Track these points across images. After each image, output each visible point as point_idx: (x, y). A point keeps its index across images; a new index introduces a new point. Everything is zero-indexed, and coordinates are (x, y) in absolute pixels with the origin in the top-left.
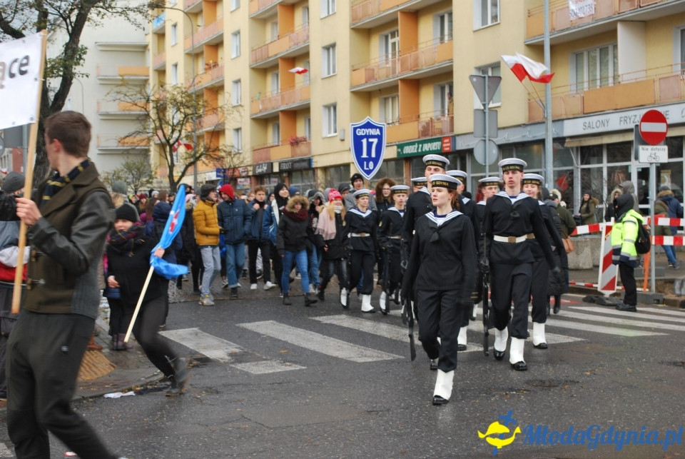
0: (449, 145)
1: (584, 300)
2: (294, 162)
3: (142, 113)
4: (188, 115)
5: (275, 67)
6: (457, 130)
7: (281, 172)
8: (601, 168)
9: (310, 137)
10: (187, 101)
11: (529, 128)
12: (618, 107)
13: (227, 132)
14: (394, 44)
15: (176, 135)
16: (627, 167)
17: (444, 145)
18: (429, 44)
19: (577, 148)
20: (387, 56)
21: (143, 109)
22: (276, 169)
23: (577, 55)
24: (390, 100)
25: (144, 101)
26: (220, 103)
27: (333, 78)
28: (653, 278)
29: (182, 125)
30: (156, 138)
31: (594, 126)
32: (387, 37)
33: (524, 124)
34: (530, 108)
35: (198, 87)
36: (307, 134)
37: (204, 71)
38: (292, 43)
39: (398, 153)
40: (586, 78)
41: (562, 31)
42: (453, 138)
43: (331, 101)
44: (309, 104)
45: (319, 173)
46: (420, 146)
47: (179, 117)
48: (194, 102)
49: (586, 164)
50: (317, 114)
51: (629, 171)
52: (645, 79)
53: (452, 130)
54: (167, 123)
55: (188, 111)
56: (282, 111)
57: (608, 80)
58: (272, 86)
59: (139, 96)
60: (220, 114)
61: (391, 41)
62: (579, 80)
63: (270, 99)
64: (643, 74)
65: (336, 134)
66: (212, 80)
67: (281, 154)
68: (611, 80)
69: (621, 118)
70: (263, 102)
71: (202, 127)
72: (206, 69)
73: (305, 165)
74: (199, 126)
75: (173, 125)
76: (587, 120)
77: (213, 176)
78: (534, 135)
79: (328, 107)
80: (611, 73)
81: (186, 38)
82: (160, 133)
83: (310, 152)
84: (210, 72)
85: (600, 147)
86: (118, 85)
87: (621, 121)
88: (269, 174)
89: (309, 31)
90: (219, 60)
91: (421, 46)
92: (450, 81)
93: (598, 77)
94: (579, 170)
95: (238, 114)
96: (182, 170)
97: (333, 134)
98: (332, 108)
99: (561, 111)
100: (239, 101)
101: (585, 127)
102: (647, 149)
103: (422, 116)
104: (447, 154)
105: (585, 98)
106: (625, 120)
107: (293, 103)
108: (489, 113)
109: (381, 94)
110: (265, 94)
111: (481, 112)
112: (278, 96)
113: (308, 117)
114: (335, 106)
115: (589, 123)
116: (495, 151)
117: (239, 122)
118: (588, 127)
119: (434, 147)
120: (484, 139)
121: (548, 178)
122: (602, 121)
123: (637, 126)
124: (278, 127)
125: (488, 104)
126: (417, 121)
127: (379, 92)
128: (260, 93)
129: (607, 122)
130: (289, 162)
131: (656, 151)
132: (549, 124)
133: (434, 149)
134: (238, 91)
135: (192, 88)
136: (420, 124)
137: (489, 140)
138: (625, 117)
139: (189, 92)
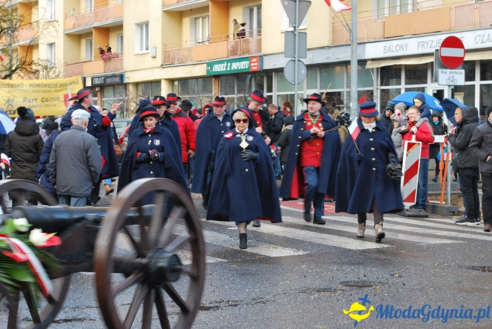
0: (256, 64)
2: (106, 77)
6: (265, 50)
7: (93, 87)
8: (400, 89)
9: (122, 54)
11: (333, 50)
12: (417, 33)
13: (41, 46)
16: (423, 89)
17: (252, 64)
19: (378, 68)
22: (89, 84)
24: (201, 19)
26: (34, 18)
31: (394, 50)
33: (328, 47)
34: (334, 31)
35: (13, 2)
36: (119, 51)
39: (208, 71)
40: (387, 5)
42: (261, 58)
43: (144, 20)
44: (122, 21)
45: (131, 88)
46: (229, 64)
48: (10, 17)
49: (385, 85)
50: (130, 31)
52: (442, 7)
53: (260, 50)
56: (96, 28)
57: (407, 7)
58: (86, 4)
60: (36, 29)
62: (381, 6)
63: (83, 15)
65: (147, 51)
67: (96, 69)
68: (410, 7)
69: (419, 42)
70: (77, 18)
73: (117, 80)
74: (15, 40)
76: (387, 44)
78: (338, 57)
79: (140, 25)
80: (410, 1)
83: (122, 68)
87: (419, 46)
92: (258, 3)
93: (398, 4)
94: (379, 90)
95: (54, 29)
97: (145, 51)
98: (144, 26)
99: (362, 34)
100: (53, 17)
101: (385, 51)
102: (446, 73)
103: (231, 36)
104: (254, 73)
105: (385, 23)
106: (423, 45)
107: (107, 20)
108: (299, 35)
109: (192, 14)
110: (79, 10)
111: (292, 34)
112: (91, 13)
113: (120, 34)
114: (147, 24)
115: (389, 47)
116: (304, 71)
117: (54, 37)
118: (388, 50)
119: (242, 66)
120: (293, 59)
121: (354, 97)
122: (401, 45)
123: (437, 50)
124: (91, 43)
125: (299, 27)
126: (226, 40)
127: (190, 12)
128: (73, 10)
129: (406, 47)
130: (101, 77)
131: (454, 75)
132: (354, 47)
133: (242, 68)
134: (52, 7)
135: (8, 3)
136: (229, 44)
137: (299, 60)
138: (423, 42)
139: (6, 6)
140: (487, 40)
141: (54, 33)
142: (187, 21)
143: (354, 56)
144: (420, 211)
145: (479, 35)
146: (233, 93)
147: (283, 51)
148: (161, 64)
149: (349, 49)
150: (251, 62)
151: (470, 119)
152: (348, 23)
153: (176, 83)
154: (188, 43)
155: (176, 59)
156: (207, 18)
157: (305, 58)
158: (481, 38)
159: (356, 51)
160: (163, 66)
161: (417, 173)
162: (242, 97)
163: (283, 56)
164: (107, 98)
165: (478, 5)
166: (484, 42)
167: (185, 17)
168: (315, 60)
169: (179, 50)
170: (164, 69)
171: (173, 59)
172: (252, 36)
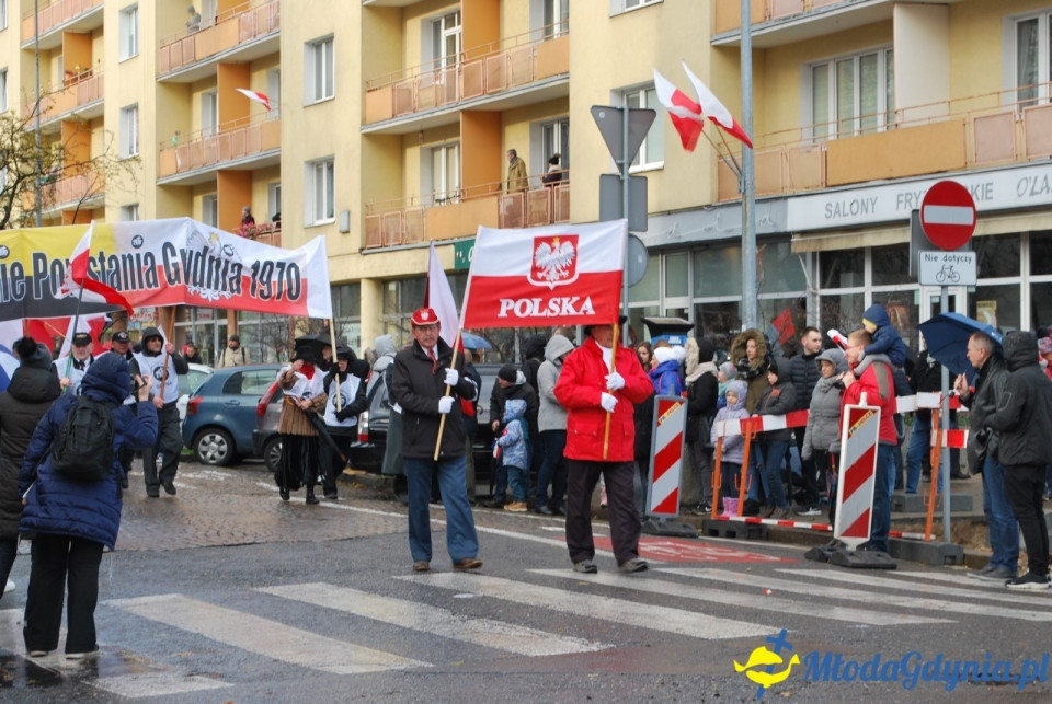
1: (809, 556)
4: (25, 176)
5: (210, 80)
6: (577, 215)
8: (862, 295)
10: (22, 146)
11: (718, 213)
12: (895, 176)
13: (106, 209)
14: (451, 39)
16: (911, 294)
18: (522, 40)
19: (814, 254)
20: (437, 64)
23: (814, 69)
24: (443, 151)
27: (324, 105)
28: (947, 514)
31: (847, 210)
32: (437, 25)
33: (709, 206)
34: (721, 174)
35: (46, 120)
37: (62, 87)
38: (244, 33)
39: (458, 260)
40: (832, 116)
41: (786, 19)
43: (324, 153)
44: (279, 157)
48: (36, 149)
49: (831, 286)
50: (294, 177)
51: (916, 303)
52: (948, 118)
53: (566, 215)
55: (26, 169)
56: (222, 172)
57: (876, 120)
58: (202, 118)
60: (92, 175)
61: (445, 33)
62: (820, 120)
63: (197, 144)
64: (944, 109)
65: (332, 220)
66: (79, 104)
68: (881, 120)
69: (899, 195)
70: (183, 152)
71: (54, 200)
72: (66, 83)
74: (49, 199)
76: (833, 198)
78: (729, 228)
79: (316, 165)
80: (881, 107)
81: (24, 17)
84: (74, 89)
85: (860, 252)
87: (899, 202)
89: (278, 11)
90: (95, 63)
91: (507, 44)
92: (563, 115)
93: (856, 113)
94: (818, 299)
95: (130, 175)
97: (326, 220)
98: (324, 166)
99: (782, 179)
100: (134, 150)
101: (828, 214)
102: (936, 258)
105: (829, 154)
106: (906, 201)
107: (246, 154)
108: (630, 183)
109: (424, 140)
110: (189, 135)
112: (213, 141)
113: (276, 184)
114: (331, 168)
115: (838, 204)
116: (643, 260)
117: (130, 191)
118: (836, 213)
121: (749, 313)
122: (863, 201)
123: (915, 212)
124: (215, 204)
126: (495, 195)
127: (420, 135)
128: (177, 133)
131: (954, 263)
132: (749, 208)
134: (132, 128)
135: (35, 119)
136: (502, 203)
137: (630, 236)
138: (907, 194)
139: (29, 128)
140: (1042, 190)
141: (130, 185)
142: (413, 155)
144: (879, 556)
145: (1026, 179)
148: (359, 246)
151: (1023, 358)
153: (392, 287)
154: (417, 201)
155: (392, 237)
156: (456, 148)
158: (1030, 186)
159: (753, 216)
160: (364, 252)
161: (871, 473)
164: (248, 319)
165: (1023, 114)
166: (1037, 193)
167: (410, 145)
168: (682, 234)
169: (397, 215)
170: (366, 257)
171: (386, 237)
172: (550, 186)
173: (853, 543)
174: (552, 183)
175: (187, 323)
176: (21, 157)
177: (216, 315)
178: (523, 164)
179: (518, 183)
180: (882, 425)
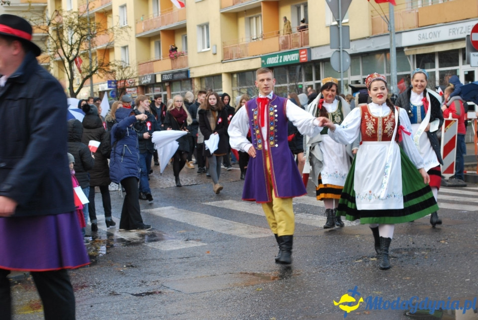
0: (305, 55)
2: (174, 74)
3: (45, 35)
4: (84, 35)
6: (312, 43)
7: (163, 82)
8: (434, 72)
9: (187, 52)
10: (82, 23)
11: (372, 40)
12: (448, 21)
13: (116, 49)
15: (74, 53)
16: (456, 71)
17: (301, 56)
19: (414, 56)
21: (46, 32)
22: (159, 80)
24: (254, 19)
25: (46, 24)
26: (109, 25)
27: (204, 1)
29: (80, 44)
30: (57, 56)
31: (428, 37)
33: (368, 37)
34: (373, 23)
35: (91, 12)
36: (184, 50)
39: (263, 64)
42: (309, 50)
43: (204, 21)
44: (185, 24)
45: (196, 82)
46: (281, 57)
47: (76, 37)
48: (88, 25)
50: (192, 32)
53: (307, 43)
54: (67, 43)
55: (84, 32)
56: (163, 31)
58: (153, 10)
59: (42, 20)
60: (111, 34)
63: (152, 20)
65: (209, 49)
66: (102, 5)
67: (163, 67)
69: (450, 29)
70: (146, 23)
71: (96, 45)
73: (183, 75)
74: (94, 45)
75: (72, 45)
76: (421, 32)
77: (105, 87)
78: (377, 46)
79: (201, 26)
82: (60, 51)
83: (187, 65)
85: (432, 55)
86: (23, 11)
87: (450, 32)
88: (154, 84)
92: (304, 1)
95: (127, 34)
96: (81, 82)
97: (206, 49)
98: (205, 27)
99: (398, 25)
100: (125, 23)
101: (420, 38)
103: (282, 32)
104: (303, 64)
105: (419, 14)
106: (453, 32)
107: (172, 23)
108: (342, 28)
109: (246, 14)
110: (148, 16)
111: (336, 27)
112: (158, 18)
113: (184, 35)
114: (207, 25)
115: (423, 35)
116: (348, 60)
117: (127, 40)
118: (423, 38)
119: (293, 58)
120: (338, 50)
121: (394, 81)
122: (434, 33)
123: (468, 36)
124: (160, 44)
125: (342, 21)
126: (277, 36)
127: (245, 12)
128: (143, 16)
129: (439, 34)
130: (169, 74)
132: (392, 36)
133: (293, 59)
134: (124, 14)
135: (87, 12)
136: (280, 39)
137: (343, 51)
138: (454, 29)
139: (85, 15)
141: (127, 38)
142: (242, 21)
143: (392, 44)
144: (459, 181)
146: (286, 82)
147: (329, 43)
148: (221, 59)
149: (388, 38)
150: (300, 55)
152: (386, 15)
153: (235, 76)
154: (244, 40)
155: (234, 55)
156: (260, 17)
157: (349, 48)
159: (394, 40)
160: (223, 62)
161: (454, 147)
162: (293, 85)
163: (329, 47)
164: (175, 91)
167: (241, 17)
168: (358, 49)
169: (236, 46)
170: (224, 64)
171: (232, 55)
172: (300, 31)
173: (447, 176)
174: (301, 30)
175: (150, 94)
176: (82, 28)
177: (162, 90)
178: (289, 23)
179: (287, 31)
180: (459, 126)
